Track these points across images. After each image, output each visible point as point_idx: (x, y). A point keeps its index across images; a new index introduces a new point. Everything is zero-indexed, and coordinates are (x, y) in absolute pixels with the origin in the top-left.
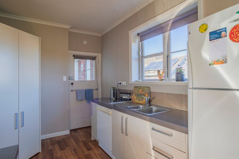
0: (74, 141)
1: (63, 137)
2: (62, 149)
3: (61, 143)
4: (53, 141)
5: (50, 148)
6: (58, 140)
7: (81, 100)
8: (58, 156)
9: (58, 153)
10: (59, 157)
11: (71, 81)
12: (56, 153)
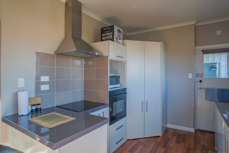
0: (194, 141)
1: (186, 133)
2: (177, 142)
3: (181, 137)
4: (175, 132)
5: (169, 137)
6: (180, 133)
7: (211, 100)
8: (171, 145)
9: (172, 144)
10: (171, 147)
11: (200, 79)
12: (171, 143)
